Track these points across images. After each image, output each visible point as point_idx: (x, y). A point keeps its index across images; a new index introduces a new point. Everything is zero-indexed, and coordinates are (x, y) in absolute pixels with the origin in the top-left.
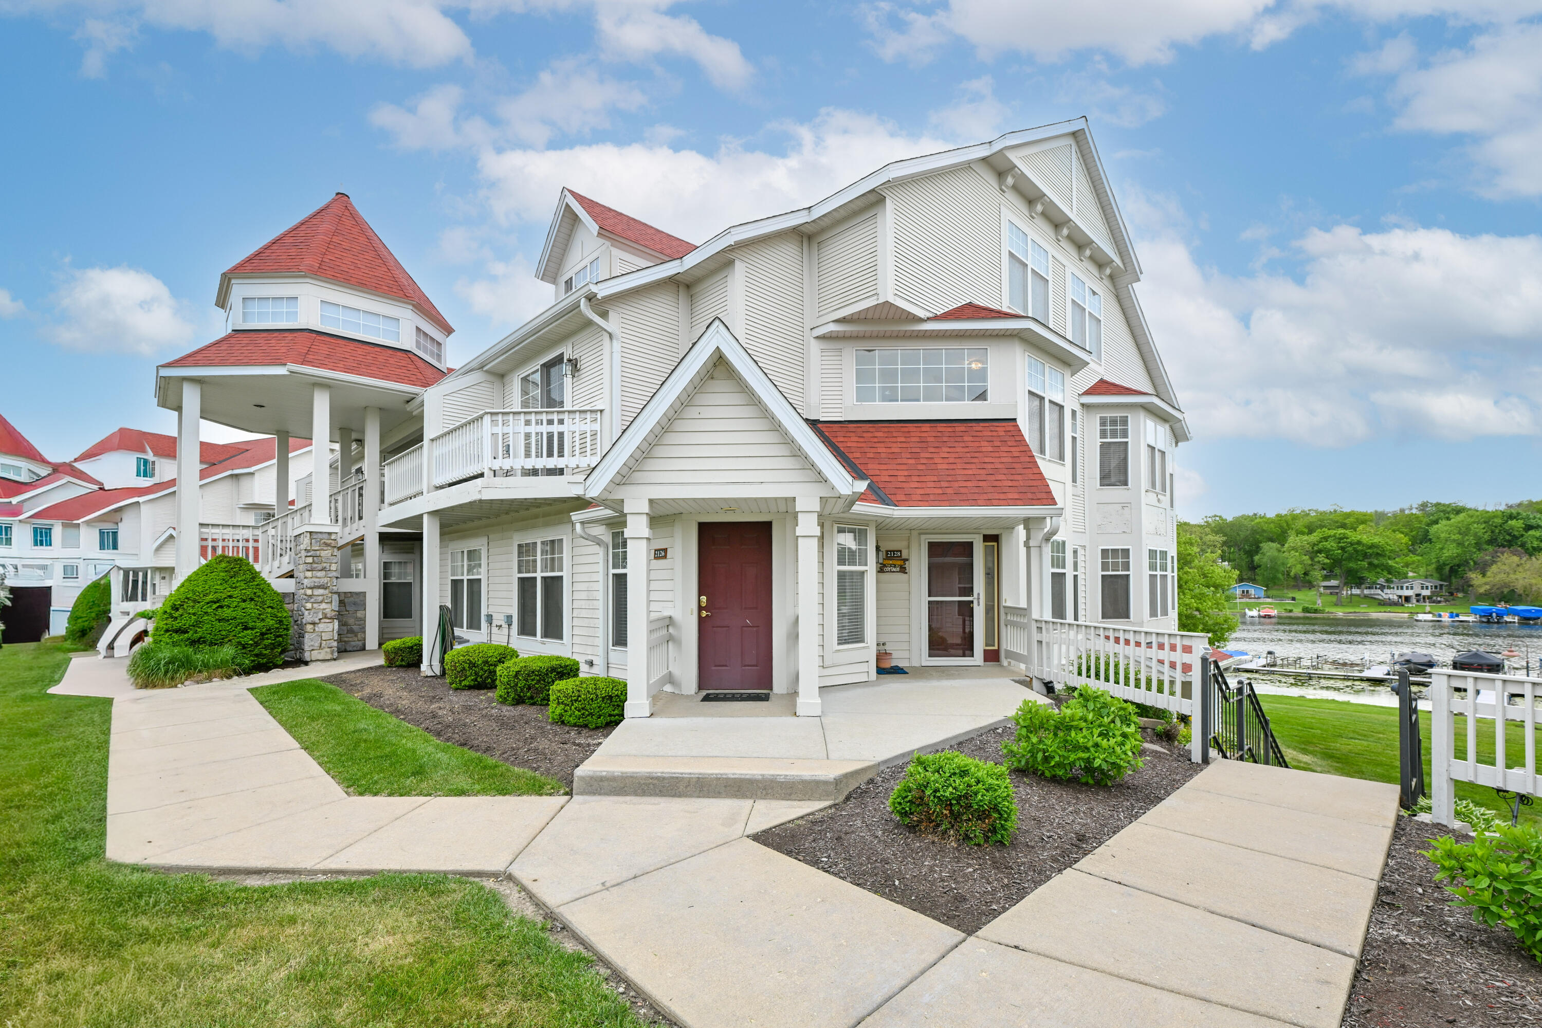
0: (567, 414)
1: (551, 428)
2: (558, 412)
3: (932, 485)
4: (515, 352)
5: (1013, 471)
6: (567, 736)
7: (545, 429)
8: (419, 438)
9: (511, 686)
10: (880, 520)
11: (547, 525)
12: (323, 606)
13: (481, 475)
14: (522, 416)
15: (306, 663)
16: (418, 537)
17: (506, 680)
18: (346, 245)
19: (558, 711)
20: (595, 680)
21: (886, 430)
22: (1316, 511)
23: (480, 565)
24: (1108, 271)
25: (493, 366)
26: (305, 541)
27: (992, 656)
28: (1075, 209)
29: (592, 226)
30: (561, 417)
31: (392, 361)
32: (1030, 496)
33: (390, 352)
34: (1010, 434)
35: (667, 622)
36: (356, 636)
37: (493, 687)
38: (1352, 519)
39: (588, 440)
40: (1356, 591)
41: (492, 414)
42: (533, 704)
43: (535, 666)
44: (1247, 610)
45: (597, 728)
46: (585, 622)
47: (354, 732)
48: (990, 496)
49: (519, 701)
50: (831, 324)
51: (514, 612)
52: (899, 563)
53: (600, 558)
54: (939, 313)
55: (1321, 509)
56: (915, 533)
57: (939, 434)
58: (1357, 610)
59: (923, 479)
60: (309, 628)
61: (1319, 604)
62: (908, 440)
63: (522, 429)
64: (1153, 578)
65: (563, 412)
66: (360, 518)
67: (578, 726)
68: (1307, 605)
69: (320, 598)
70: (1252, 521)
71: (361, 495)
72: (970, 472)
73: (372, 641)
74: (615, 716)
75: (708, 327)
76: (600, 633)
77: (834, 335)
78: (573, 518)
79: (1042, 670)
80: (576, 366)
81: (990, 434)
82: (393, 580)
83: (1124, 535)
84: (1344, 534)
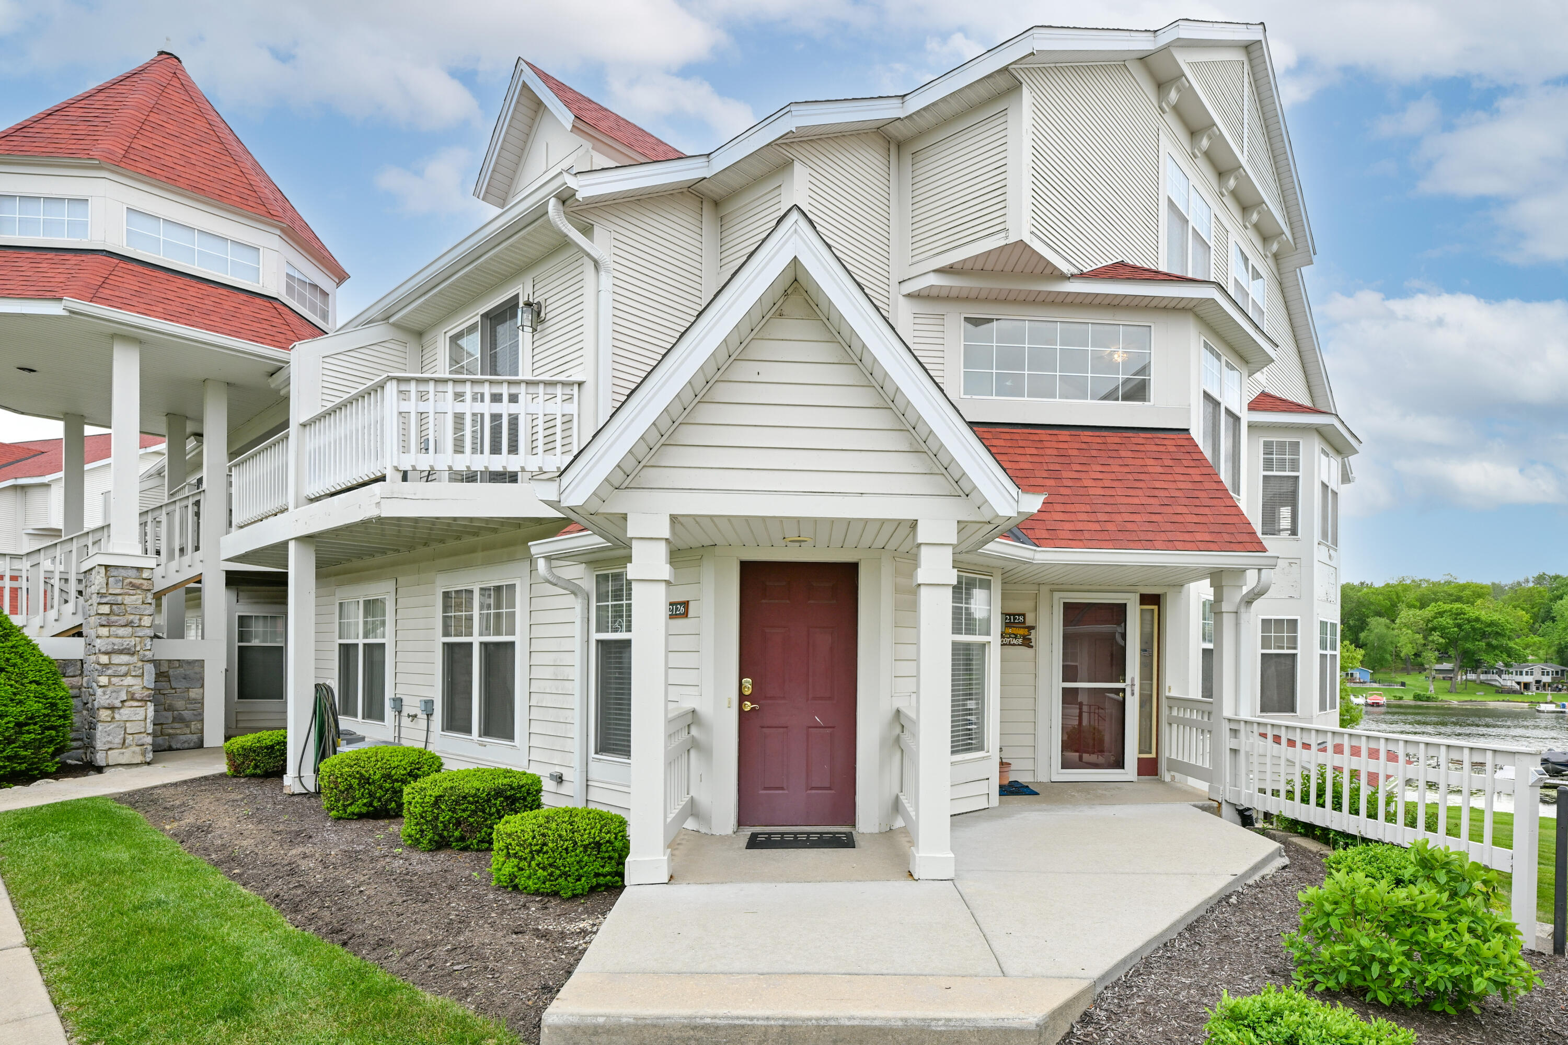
0: (523, 386)
1: (497, 408)
2: (510, 383)
3: (1084, 517)
4: (440, 292)
5: (1197, 502)
6: (523, 914)
7: (487, 408)
8: (285, 425)
9: (426, 820)
10: (1010, 565)
11: (489, 562)
12: (129, 680)
13: (383, 478)
14: (450, 387)
15: (99, 770)
16: (281, 580)
17: (418, 810)
18: (172, 128)
19: (508, 869)
20: (571, 813)
21: (1008, 437)
22: (1427, 581)
23: (383, 623)
24: (1275, 247)
25: (402, 318)
26: (98, 579)
27: (1149, 768)
28: (1246, 153)
29: (566, 118)
30: (514, 390)
31: (245, 310)
32: (1227, 537)
33: (243, 297)
34: (1182, 449)
35: (689, 720)
36: (188, 726)
37: (397, 815)
38: (1467, 592)
39: (558, 429)
40: (1472, 676)
41: (399, 380)
42: (465, 849)
43: (468, 787)
44: (1352, 698)
45: (575, 897)
46: (551, 715)
47: (136, 909)
48: (1170, 536)
49: (440, 844)
50: (932, 275)
51: (437, 695)
52: (1022, 632)
53: (577, 614)
54: (1085, 271)
55: (1435, 579)
56: (1045, 589)
57: (1084, 446)
58: (1473, 699)
59: (1069, 508)
60: (104, 714)
61: (1431, 689)
62: (1041, 452)
63: (450, 406)
64: (1323, 657)
65: (518, 383)
66: (197, 548)
67: (542, 894)
68: (1418, 692)
69: (124, 669)
70: (1359, 591)
71: (197, 514)
72: (1136, 501)
73: (214, 733)
74: (605, 876)
75: (779, 222)
76: (576, 732)
77: (934, 293)
78: (534, 550)
79: (1239, 793)
80: (539, 314)
81: (1155, 448)
82: (255, 642)
83: (1291, 600)
84: (1461, 609)
